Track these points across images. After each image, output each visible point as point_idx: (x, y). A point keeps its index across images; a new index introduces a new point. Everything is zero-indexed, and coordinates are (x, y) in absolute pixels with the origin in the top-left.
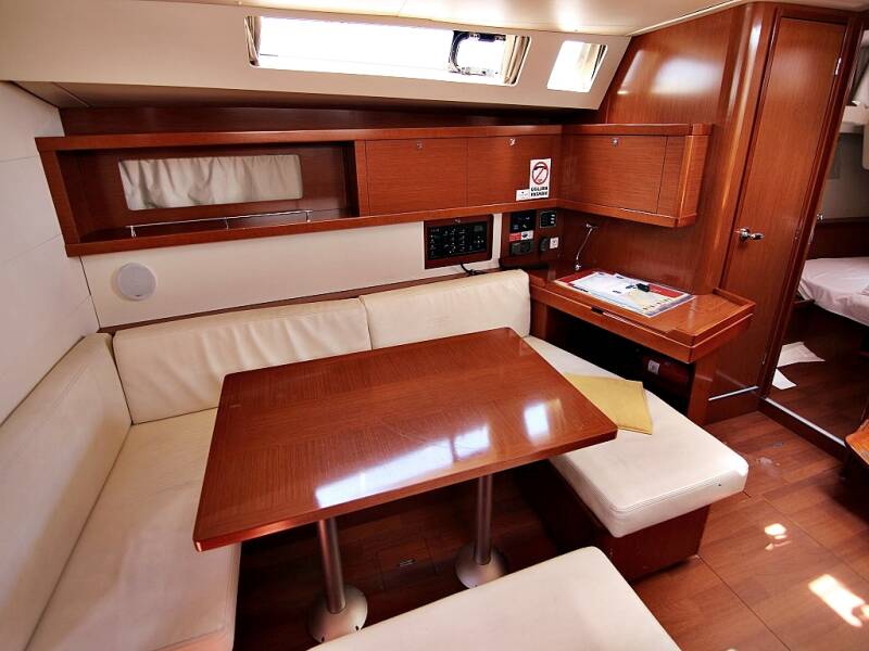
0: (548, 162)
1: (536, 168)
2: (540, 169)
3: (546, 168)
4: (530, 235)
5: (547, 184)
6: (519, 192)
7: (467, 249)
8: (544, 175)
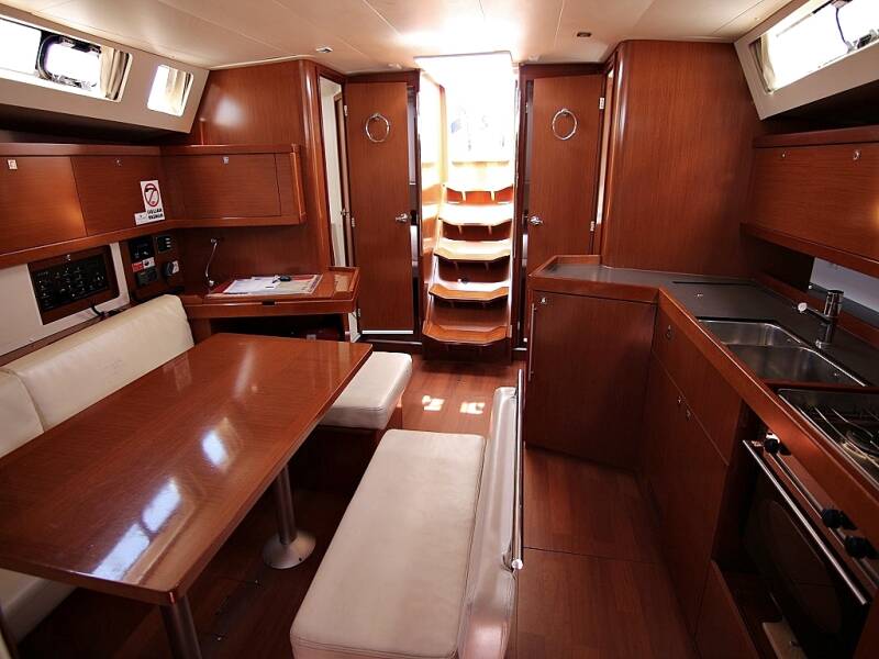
0: (156, 183)
1: (147, 190)
2: (150, 191)
3: (156, 190)
4: (151, 262)
5: (160, 206)
6: (137, 216)
7: (87, 289)
8: (156, 197)
